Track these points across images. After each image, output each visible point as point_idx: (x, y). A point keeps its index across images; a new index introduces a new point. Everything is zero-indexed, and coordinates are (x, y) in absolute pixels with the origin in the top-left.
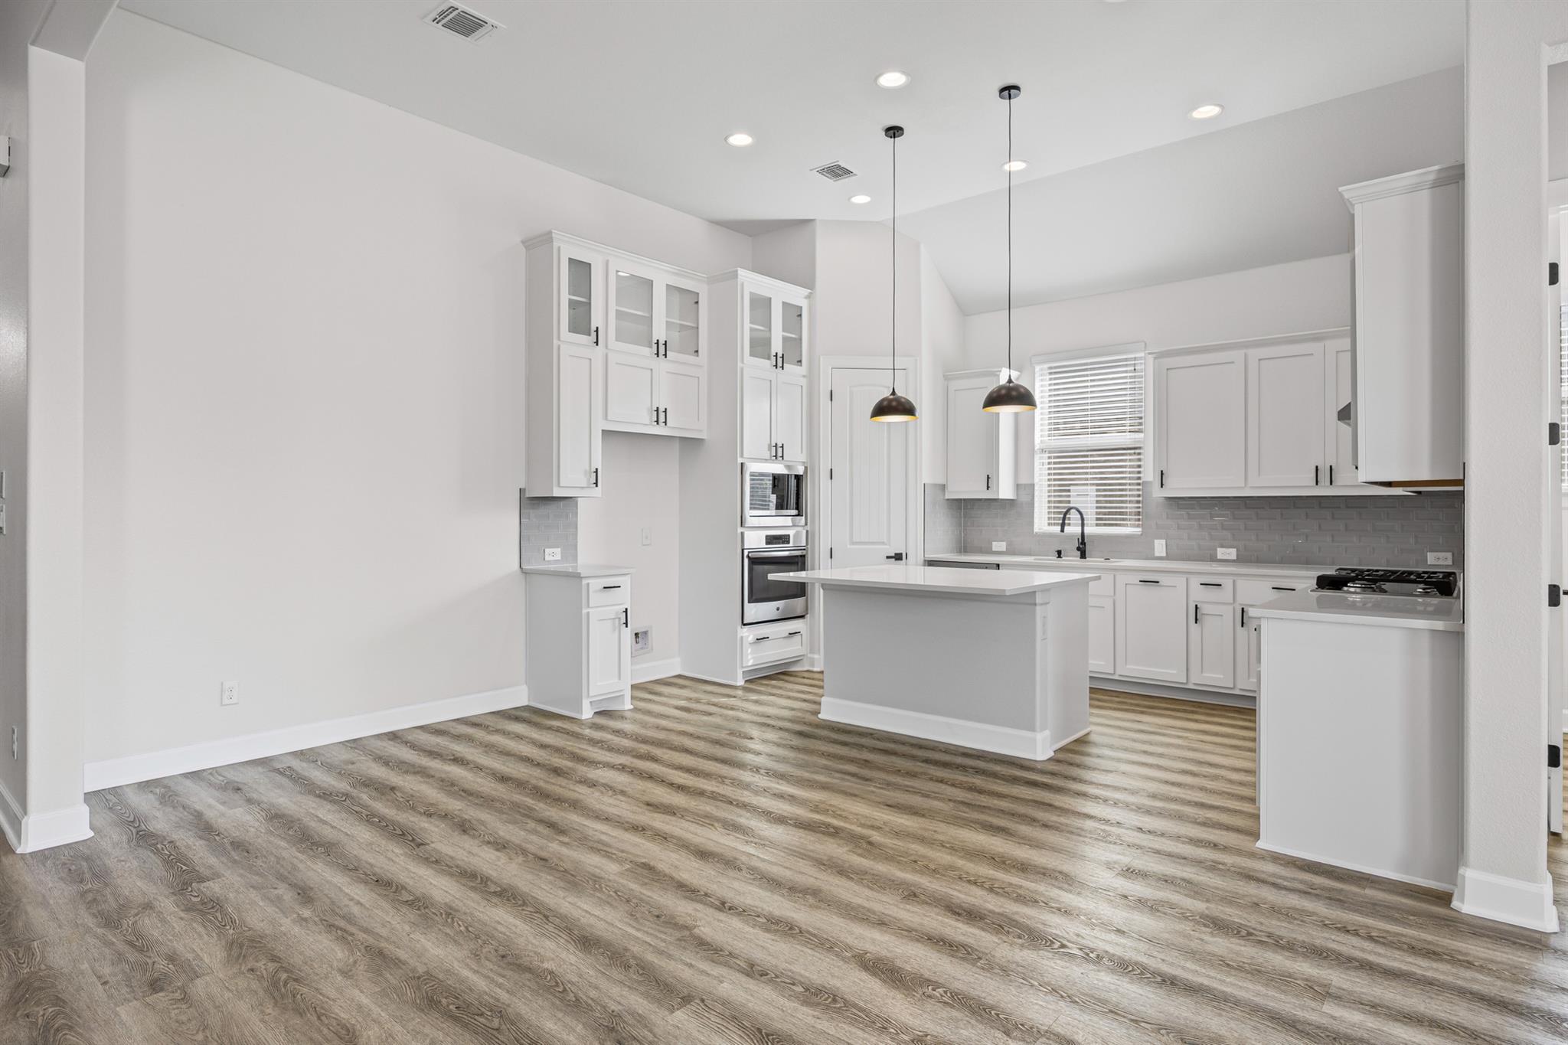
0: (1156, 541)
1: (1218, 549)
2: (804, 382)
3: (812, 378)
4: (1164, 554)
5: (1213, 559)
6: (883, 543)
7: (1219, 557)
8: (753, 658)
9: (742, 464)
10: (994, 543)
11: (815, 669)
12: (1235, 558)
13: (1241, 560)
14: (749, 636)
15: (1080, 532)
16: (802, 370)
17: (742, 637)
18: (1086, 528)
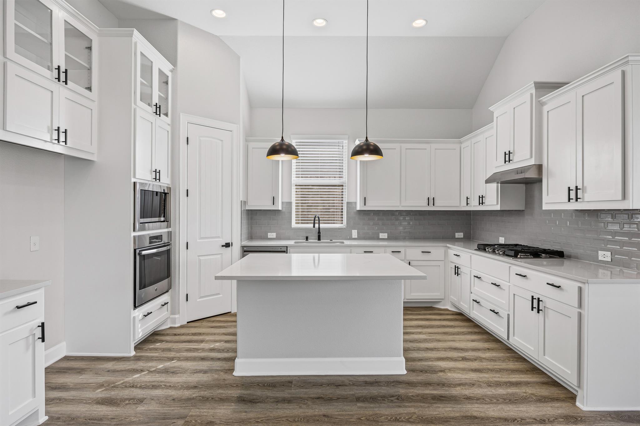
0: (353, 231)
1: (380, 234)
2: (169, 128)
3: (174, 126)
4: (356, 237)
5: (378, 239)
6: (219, 237)
7: (381, 237)
8: (142, 331)
9: (134, 183)
10: (269, 234)
11: (177, 325)
12: (387, 238)
13: (389, 239)
14: (139, 315)
15: (318, 227)
16: (168, 120)
17: (134, 318)
18: (321, 225)
